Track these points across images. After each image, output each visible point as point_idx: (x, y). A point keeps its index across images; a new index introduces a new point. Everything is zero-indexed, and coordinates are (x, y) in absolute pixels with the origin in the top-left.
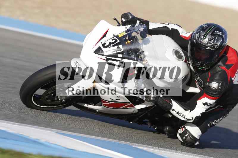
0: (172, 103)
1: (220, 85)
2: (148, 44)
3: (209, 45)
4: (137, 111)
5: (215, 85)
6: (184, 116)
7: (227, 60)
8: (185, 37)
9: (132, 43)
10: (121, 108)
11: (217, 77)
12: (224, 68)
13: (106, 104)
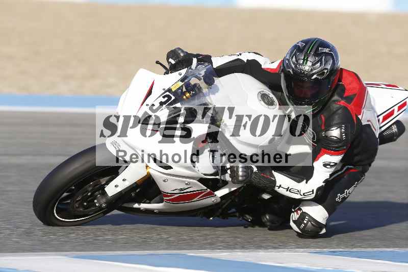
0: (275, 178)
1: (343, 130)
2: (217, 92)
3: (314, 71)
5: (335, 133)
6: (298, 191)
7: (344, 91)
8: (272, 69)
9: (193, 96)
11: (337, 119)
12: (343, 103)
13: (170, 198)
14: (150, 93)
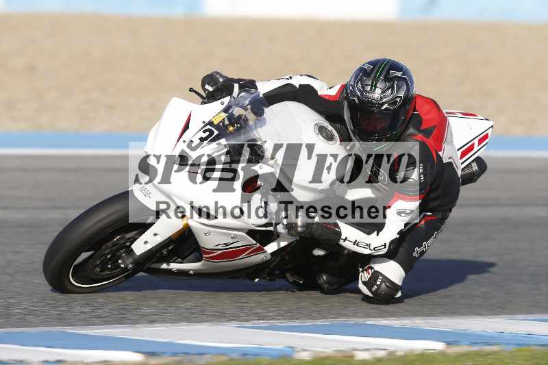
0: (339, 228)
3: (384, 100)
4: (269, 257)
6: (368, 245)
7: (421, 122)
8: (330, 96)
9: (238, 130)
10: (241, 257)
12: (420, 137)
13: (211, 255)
14: (186, 127)
